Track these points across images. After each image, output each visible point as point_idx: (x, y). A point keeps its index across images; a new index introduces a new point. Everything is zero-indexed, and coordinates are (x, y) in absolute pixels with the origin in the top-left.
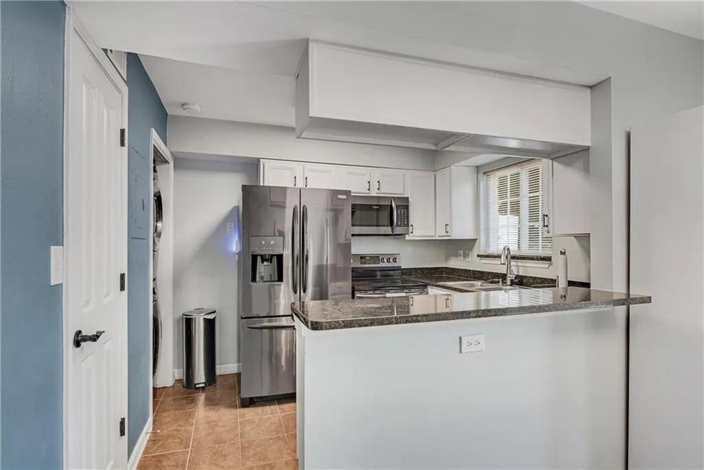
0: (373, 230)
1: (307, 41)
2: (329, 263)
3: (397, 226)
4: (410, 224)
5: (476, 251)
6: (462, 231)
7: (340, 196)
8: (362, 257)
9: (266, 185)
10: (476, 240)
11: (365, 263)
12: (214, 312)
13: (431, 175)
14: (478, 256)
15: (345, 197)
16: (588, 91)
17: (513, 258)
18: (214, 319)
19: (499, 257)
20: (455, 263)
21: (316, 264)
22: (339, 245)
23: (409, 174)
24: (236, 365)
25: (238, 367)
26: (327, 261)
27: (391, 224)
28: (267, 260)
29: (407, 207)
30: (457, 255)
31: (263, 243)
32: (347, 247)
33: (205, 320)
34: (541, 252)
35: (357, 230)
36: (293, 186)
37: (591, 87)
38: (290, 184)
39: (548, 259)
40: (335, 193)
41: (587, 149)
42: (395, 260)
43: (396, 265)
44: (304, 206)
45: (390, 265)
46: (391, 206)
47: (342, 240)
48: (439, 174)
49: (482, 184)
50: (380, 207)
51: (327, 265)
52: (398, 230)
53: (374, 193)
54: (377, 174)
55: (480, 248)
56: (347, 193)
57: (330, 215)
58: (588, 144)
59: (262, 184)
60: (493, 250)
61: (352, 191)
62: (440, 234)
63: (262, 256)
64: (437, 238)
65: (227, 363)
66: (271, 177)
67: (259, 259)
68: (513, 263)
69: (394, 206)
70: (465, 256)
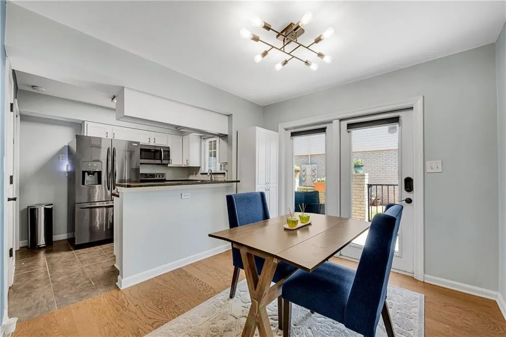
0: (152, 161)
1: (124, 87)
2: (126, 178)
3: (164, 159)
4: (171, 159)
5: (200, 172)
6: (194, 163)
7: (134, 144)
8: (146, 175)
9: (88, 135)
10: (200, 167)
11: (147, 178)
12: (52, 204)
13: (181, 137)
14: (201, 174)
15: (136, 145)
16: (227, 117)
17: (213, 174)
18: (52, 208)
19: (207, 174)
20: (191, 178)
21: (119, 179)
22: (133, 169)
23: (170, 136)
24: (66, 234)
25: (68, 236)
26: (125, 177)
27: (161, 159)
28: (91, 174)
29: (169, 151)
30: (192, 174)
31: (90, 165)
32: (138, 170)
33: (45, 209)
34: (223, 171)
35: (143, 161)
36: (105, 137)
37: (228, 116)
38: (104, 136)
39: (224, 174)
40: (130, 143)
41: (227, 135)
42: (163, 176)
43: (163, 178)
44: (114, 148)
45: (160, 178)
46: (161, 150)
47: (134, 167)
48: (184, 137)
49: (202, 143)
50: (156, 151)
51: (125, 179)
52: (164, 162)
53: (152, 144)
54: (153, 135)
55: (202, 170)
56: (138, 143)
57: (127, 154)
58: (227, 134)
59: (85, 135)
60: (207, 171)
61: (140, 142)
62: (184, 164)
63: (88, 172)
64: (183, 166)
65: (60, 234)
66: (91, 131)
67: (86, 174)
68: (213, 176)
69: (162, 150)
70: (196, 174)
